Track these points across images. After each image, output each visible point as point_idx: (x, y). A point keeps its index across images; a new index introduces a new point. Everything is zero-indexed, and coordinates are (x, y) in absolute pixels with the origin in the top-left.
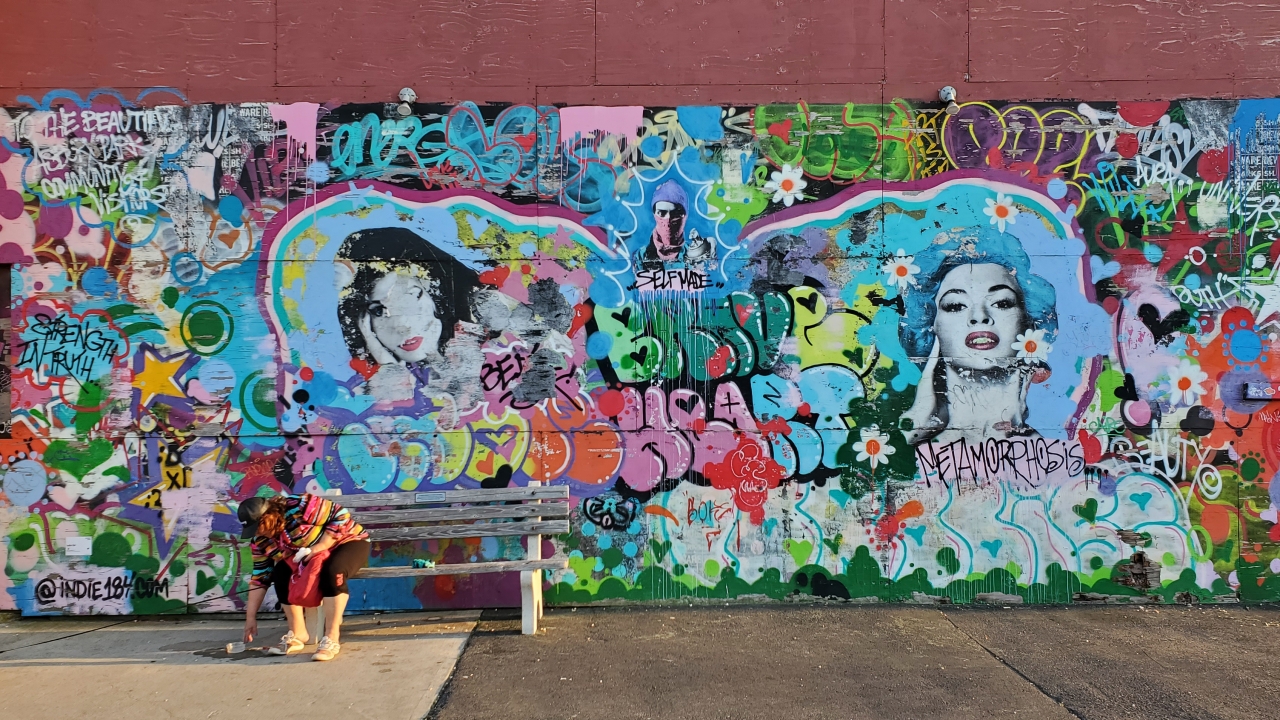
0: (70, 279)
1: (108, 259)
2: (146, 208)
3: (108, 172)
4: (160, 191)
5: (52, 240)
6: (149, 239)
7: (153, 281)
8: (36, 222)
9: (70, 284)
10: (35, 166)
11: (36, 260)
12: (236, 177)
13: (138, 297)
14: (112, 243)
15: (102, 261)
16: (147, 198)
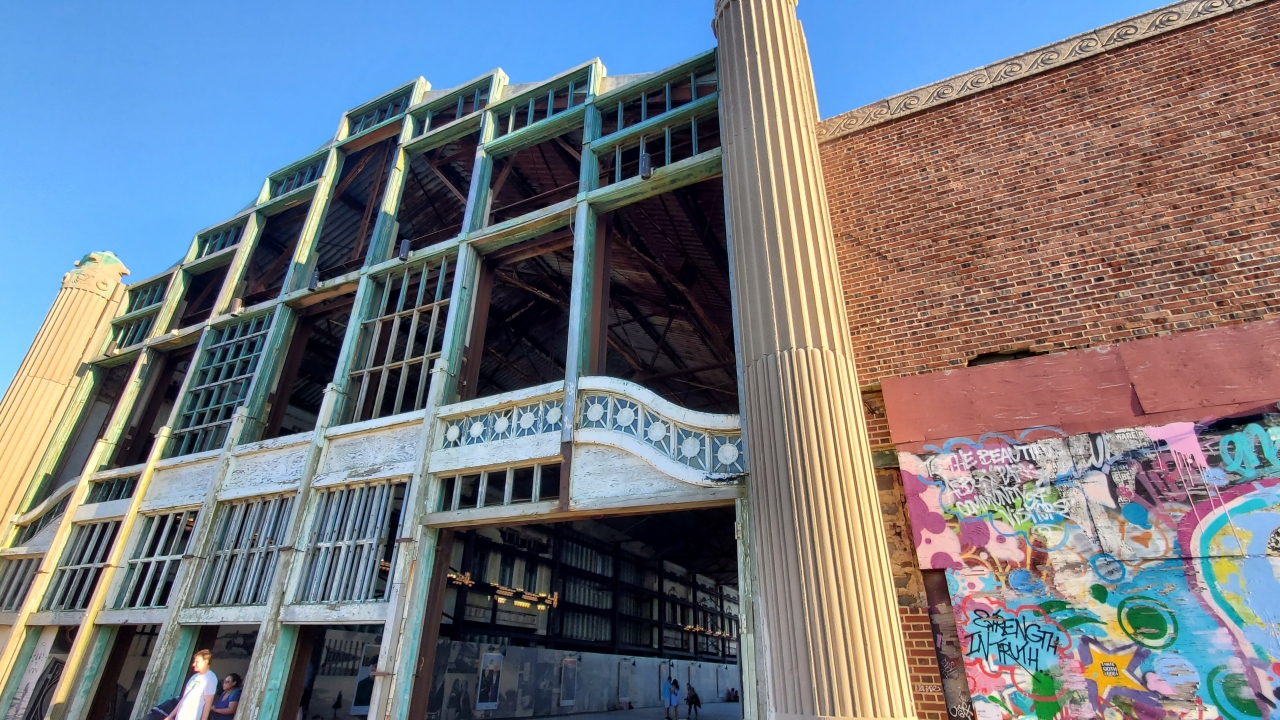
0: (998, 580)
1: (1029, 561)
2: (1052, 518)
3: (1010, 493)
4: (1062, 503)
5: (974, 548)
6: (1063, 543)
7: (1078, 579)
8: (958, 535)
9: (999, 584)
10: (949, 494)
11: (964, 565)
12: (1131, 487)
13: (1066, 593)
14: (1029, 549)
15: (1023, 564)
16: (1052, 510)
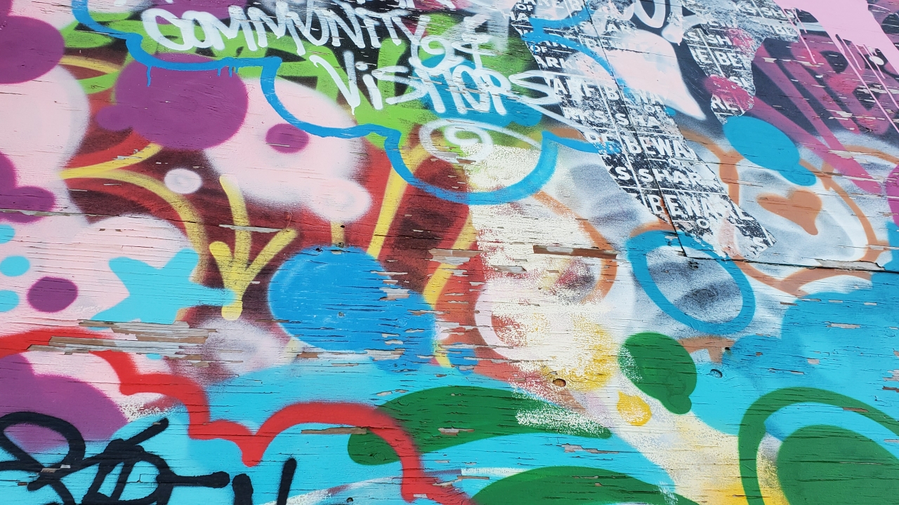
0: (213, 278)
1: (384, 224)
2: (501, 110)
3: (370, 25)
5: (152, 150)
6: (531, 185)
9: (210, 297)
13: (527, 357)
14: (396, 187)
15: (357, 234)
16: (505, 89)
